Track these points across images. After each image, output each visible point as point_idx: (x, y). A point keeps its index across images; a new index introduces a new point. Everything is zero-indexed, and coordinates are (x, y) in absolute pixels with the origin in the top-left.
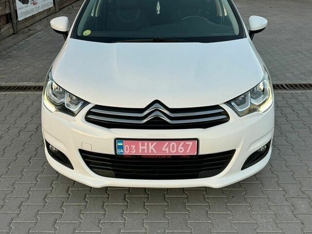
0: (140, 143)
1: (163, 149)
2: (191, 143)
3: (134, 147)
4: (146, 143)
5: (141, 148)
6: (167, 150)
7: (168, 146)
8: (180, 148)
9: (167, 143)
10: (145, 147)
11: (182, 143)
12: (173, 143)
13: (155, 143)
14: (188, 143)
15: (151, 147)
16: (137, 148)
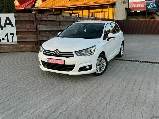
0: (52, 59)
2: (63, 61)
4: (53, 59)
5: (52, 61)
7: (58, 61)
8: (60, 62)
9: (57, 60)
10: (53, 61)
11: (61, 60)
12: (59, 60)
13: (55, 60)
14: (62, 61)
15: (54, 61)
16: (51, 61)
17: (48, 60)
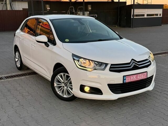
0: (131, 76)
1: (138, 77)
2: (145, 73)
4: (133, 76)
6: (139, 77)
8: (143, 76)
9: (139, 74)
11: (143, 74)
12: (141, 74)
13: (136, 75)
15: (135, 77)
16: (130, 79)
17: (125, 79)
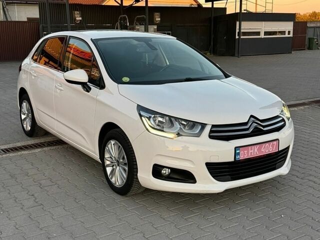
0: (250, 147)
1: (262, 150)
3: (246, 152)
4: (253, 147)
5: (250, 151)
7: (265, 147)
9: (264, 145)
10: (252, 151)
11: (271, 143)
12: (267, 144)
13: (258, 146)
14: (274, 143)
15: (256, 150)
16: (248, 153)
17: (239, 153)
